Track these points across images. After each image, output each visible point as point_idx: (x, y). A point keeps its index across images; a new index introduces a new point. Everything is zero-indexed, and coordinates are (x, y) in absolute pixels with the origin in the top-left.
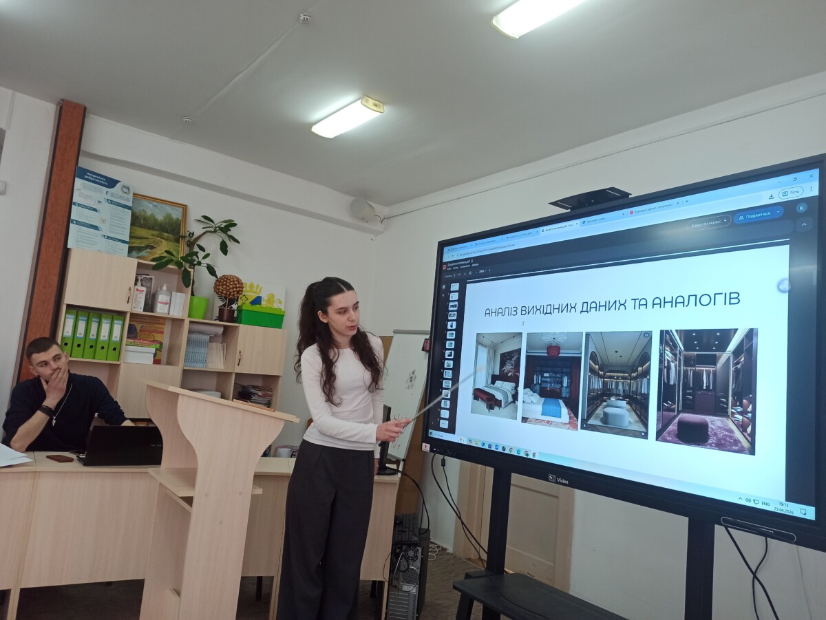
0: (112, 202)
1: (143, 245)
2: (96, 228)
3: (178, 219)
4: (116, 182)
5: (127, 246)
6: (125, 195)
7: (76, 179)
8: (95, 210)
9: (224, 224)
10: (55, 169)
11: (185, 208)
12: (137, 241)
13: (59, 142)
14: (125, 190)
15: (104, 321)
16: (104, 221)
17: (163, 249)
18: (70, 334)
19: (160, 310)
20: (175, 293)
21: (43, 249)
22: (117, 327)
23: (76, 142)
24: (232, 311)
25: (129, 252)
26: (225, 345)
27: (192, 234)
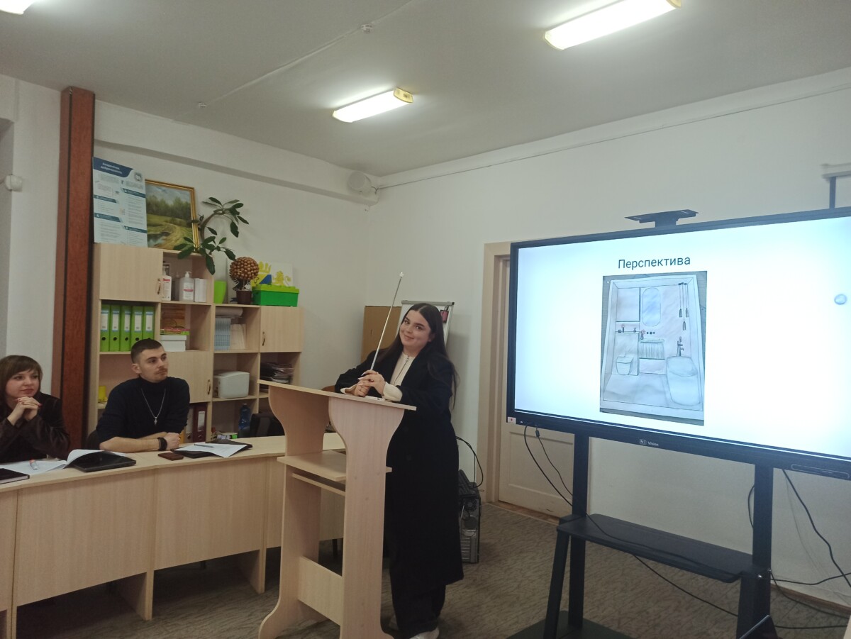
1: (159, 233)
2: (116, 219)
3: (187, 203)
4: (130, 169)
5: (146, 235)
6: (138, 183)
7: (94, 170)
8: (114, 201)
9: (230, 206)
10: (72, 162)
11: (192, 191)
12: (153, 228)
13: (72, 133)
14: (138, 177)
15: (136, 313)
17: (178, 235)
18: (106, 329)
19: (186, 298)
20: (197, 279)
21: (70, 245)
22: (149, 318)
23: (90, 132)
24: (249, 293)
25: (148, 240)
26: (244, 325)
27: (203, 217)
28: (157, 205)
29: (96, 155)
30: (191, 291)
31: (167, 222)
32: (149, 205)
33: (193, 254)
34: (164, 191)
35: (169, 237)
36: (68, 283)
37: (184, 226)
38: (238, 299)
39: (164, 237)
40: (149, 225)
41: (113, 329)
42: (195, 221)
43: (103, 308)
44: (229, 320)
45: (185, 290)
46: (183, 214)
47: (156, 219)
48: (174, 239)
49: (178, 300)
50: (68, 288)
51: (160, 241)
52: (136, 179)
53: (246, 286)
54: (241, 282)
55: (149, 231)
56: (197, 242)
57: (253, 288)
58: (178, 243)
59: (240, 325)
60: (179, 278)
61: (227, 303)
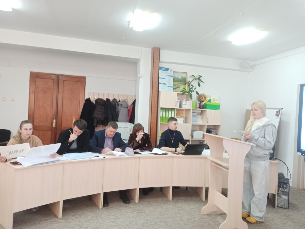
0: (168, 75)
1: (176, 87)
2: (165, 84)
3: (185, 77)
4: (169, 69)
5: (173, 88)
6: (171, 73)
7: (159, 70)
8: (164, 79)
9: (198, 77)
10: (154, 68)
11: (186, 73)
12: (175, 86)
13: (154, 60)
14: (171, 71)
15: (170, 111)
16: (167, 82)
17: (182, 87)
18: (162, 116)
19: (184, 107)
20: (187, 101)
21: (153, 92)
22: (173, 113)
23: (158, 59)
24: (203, 105)
25: (173, 90)
26: (202, 116)
27: (189, 82)
28: (176, 79)
29: (160, 66)
30: (185, 105)
31: (179, 84)
32: (174, 79)
33: (186, 93)
34: (178, 74)
35: (180, 88)
36: (152, 103)
37: (184, 85)
38: (200, 107)
39: (178, 88)
40: (174, 85)
41: (164, 116)
42: (187, 83)
43: (161, 110)
44: (196, 114)
45: (184, 105)
46: (183, 81)
47: (176, 83)
48: (181, 89)
49: (181, 108)
50: (152, 104)
51: (177, 90)
52: (170, 72)
53: (203, 103)
54: (201, 102)
55: (174, 87)
56: (187, 89)
57: (205, 103)
58: (182, 90)
59: (200, 116)
60: (182, 101)
61: (196, 108)
